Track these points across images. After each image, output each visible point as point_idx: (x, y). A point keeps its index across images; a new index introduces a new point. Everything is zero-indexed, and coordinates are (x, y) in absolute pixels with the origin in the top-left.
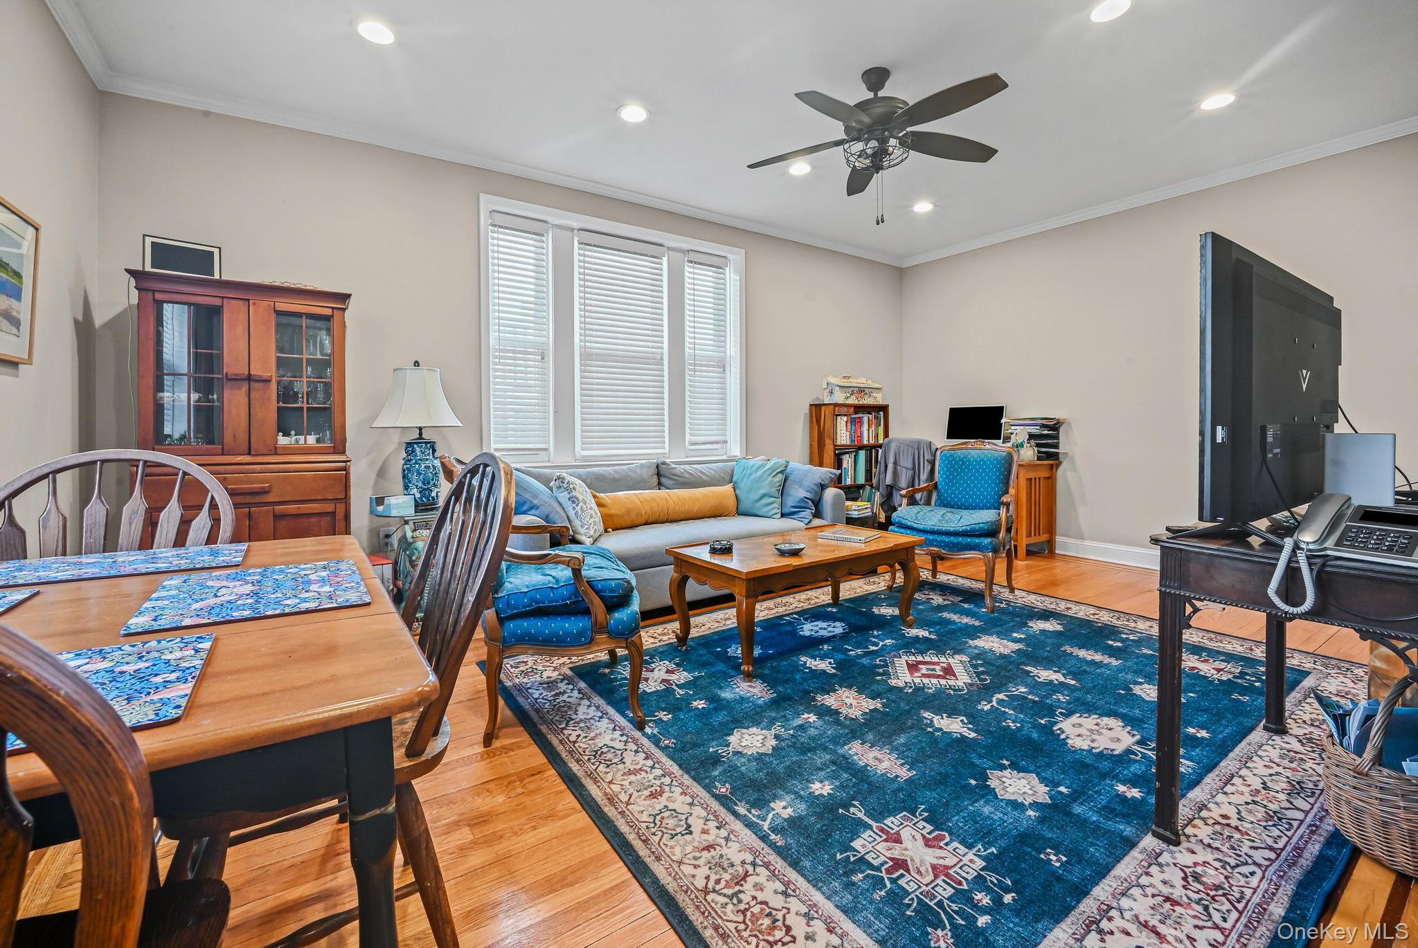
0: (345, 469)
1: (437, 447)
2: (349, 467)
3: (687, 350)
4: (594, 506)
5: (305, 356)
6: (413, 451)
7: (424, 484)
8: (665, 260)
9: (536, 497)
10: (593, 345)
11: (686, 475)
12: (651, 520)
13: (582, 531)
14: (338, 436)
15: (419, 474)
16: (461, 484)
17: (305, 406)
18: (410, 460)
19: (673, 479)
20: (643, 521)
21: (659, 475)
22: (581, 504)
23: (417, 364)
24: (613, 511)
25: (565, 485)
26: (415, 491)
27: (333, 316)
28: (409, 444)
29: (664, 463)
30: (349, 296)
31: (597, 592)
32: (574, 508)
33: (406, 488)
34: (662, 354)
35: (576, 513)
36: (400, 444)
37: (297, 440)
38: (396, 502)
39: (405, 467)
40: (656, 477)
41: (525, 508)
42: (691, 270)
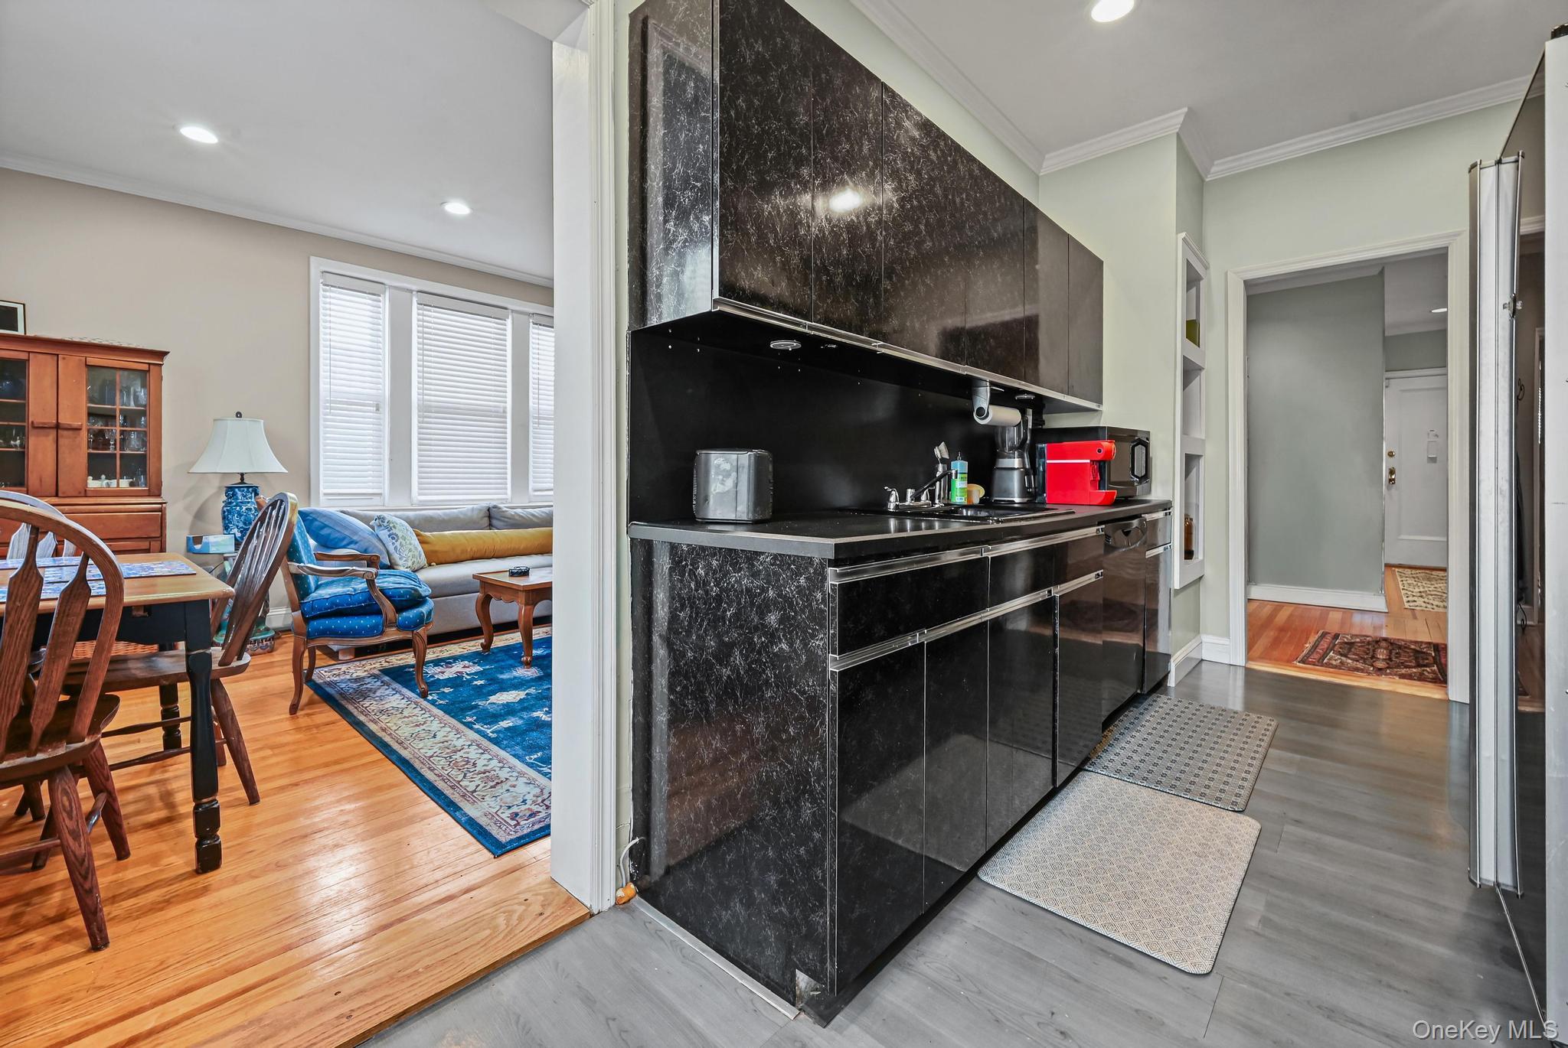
0: (160, 510)
1: (260, 491)
2: (165, 508)
3: (531, 404)
4: (417, 542)
5: (118, 407)
6: (234, 494)
7: (245, 524)
8: (509, 322)
9: (355, 533)
10: (433, 398)
11: (517, 518)
12: (476, 556)
13: (400, 562)
14: (154, 480)
15: (240, 515)
16: (265, 513)
17: (118, 452)
18: (231, 503)
19: (504, 521)
20: (468, 556)
21: (490, 517)
22: (400, 540)
23: (239, 415)
24: (437, 548)
25: (385, 524)
26: (235, 530)
27: (149, 371)
28: (230, 488)
29: (495, 507)
30: (166, 353)
31: (389, 597)
32: (393, 544)
33: (226, 528)
34: (506, 408)
35: (396, 548)
36: (220, 488)
37: (108, 485)
38: (215, 540)
39: (225, 509)
40: (487, 519)
41: (344, 543)
42: (536, 331)
